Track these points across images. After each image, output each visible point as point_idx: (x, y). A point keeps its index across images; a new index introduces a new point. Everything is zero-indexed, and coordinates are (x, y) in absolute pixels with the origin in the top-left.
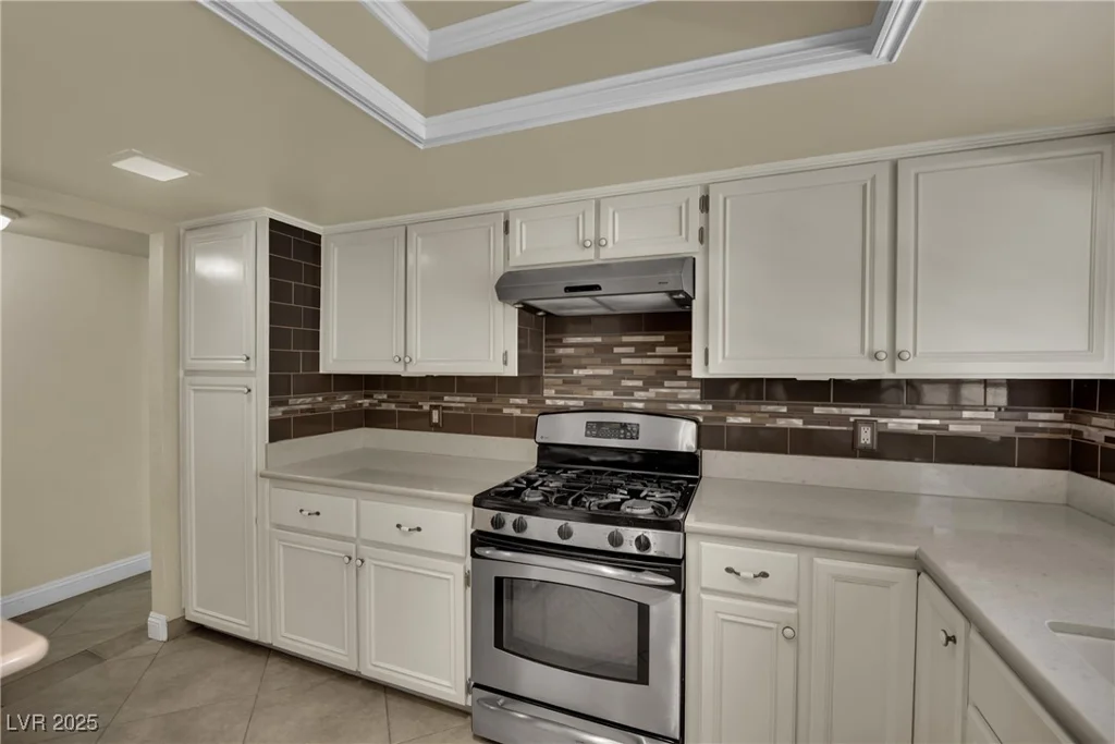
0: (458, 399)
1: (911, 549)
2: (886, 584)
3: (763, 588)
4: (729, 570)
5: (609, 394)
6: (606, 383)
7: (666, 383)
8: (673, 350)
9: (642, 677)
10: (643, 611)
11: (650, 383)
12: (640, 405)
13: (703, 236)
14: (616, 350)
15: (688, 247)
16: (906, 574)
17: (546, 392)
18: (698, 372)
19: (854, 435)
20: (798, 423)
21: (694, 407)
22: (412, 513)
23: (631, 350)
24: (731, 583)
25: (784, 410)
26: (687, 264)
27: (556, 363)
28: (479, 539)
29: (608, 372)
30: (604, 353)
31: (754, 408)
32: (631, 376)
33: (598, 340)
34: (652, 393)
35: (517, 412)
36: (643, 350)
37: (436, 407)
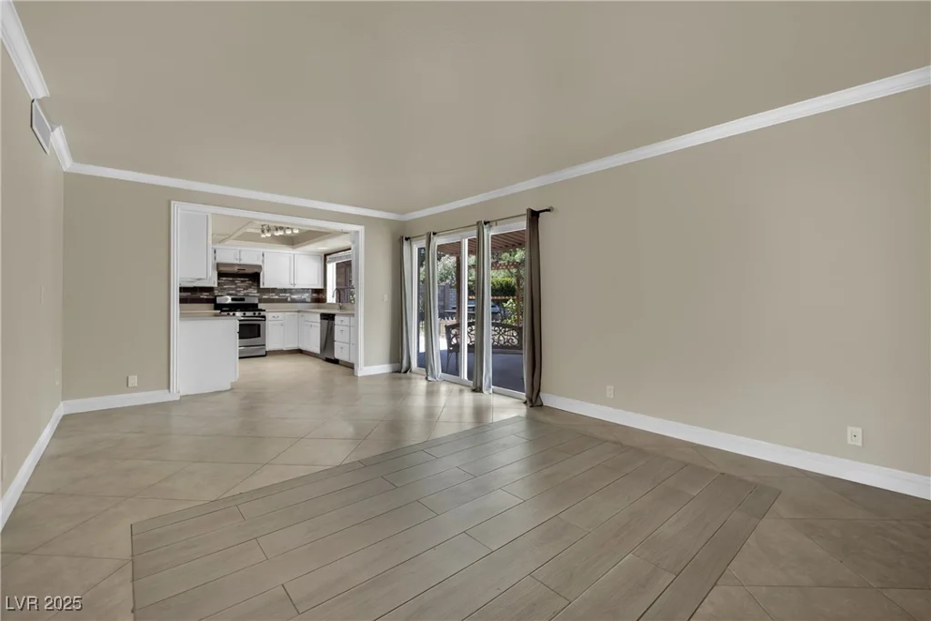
2: (294, 315)
3: (279, 319)
4: (273, 316)
5: (233, 292)
6: (233, 289)
9: (260, 335)
10: (259, 325)
11: (245, 289)
13: (263, 261)
14: (236, 281)
15: (260, 263)
17: (216, 291)
18: (261, 286)
19: (287, 299)
20: (277, 297)
21: (255, 294)
23: (240, 281)
24: (273, 319)
25: (274, 294)
26: (260, 267)
27: (218, 284)
29: (233, 287)
30: (233, 282)
31: (268, 294)
32: (240, 287)
33: (231, 279)
34: (246, 291)
35: (206, 297)
36: (242, 282)
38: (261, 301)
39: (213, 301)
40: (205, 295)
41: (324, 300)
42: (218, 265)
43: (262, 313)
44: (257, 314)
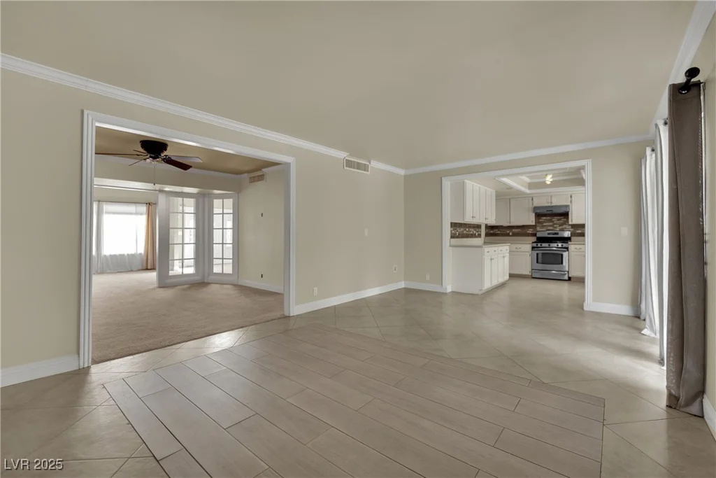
0: (515, 230)
3: (581, 250)
5: (551, 228)
6: (551, 226)
7: (564, 225)
9: (562, 263)
10: (562, 255)
11: (560, 226)
12: (558, 229)
13: (571, 202)
14: (553, 220)
15: (569, 204)
17: (537, 228)
18: (570, 223)
21: (570, 229)
22: (519, 246)
23: (556, 220)
24: (576, 250)
26: (567, 206)
27: (539, 222)
28: (533, 248)
29: (551, 224)
30: (551, 221)
32: (556, 224)
33: (549, 218)
34: (561, 227)
36: (558, 220)
37: (511, 232)
39: (534, 235)
40: (530, 231)
42: (535, 208)
43: (565, 245)
44: (560, 246)
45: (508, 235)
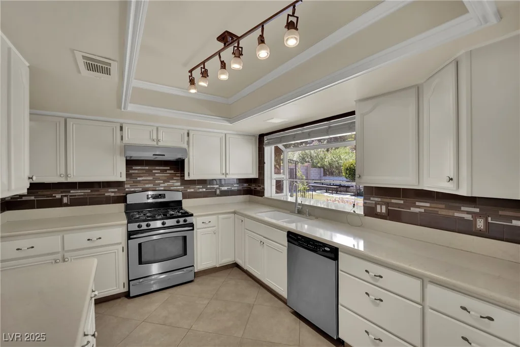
0: (80, 191)
1: (233, 210)
2: (230, 218)
3: (210, 225)
4: (203, 223)
5: (152, 186)
6: (150, 182)
7: (171, 181)
8: (172, 172)
9: (185, 254)
10: (185, 238)
11: (165, 181)
12: (162, 188)
13: (188, 143)
14: (153, 171)
15: (184, 146)
16: (232, 215)
17: (126, 186)
18: (187, 178)
19: (216, 192)
20: (204, 190)
21: (178, 188)
23: (159, 171)
24: (204, 225)
25: (201, 187)
27: (130, 175)
29: (151, 178)
30: (149, 172)
31: (194, 187)
32: (159, 179)
33: (147, 168)
34: (166, 184)
35: (113, 194)
36: (162, 171)
37: (65, 196)
38: (186, 196)
39: (123, 199)
40: (111, 192)
41: (261, 193)
42: (126, 147)
43: (189, 220)
44: (182, 223)
45: (59, 203)
